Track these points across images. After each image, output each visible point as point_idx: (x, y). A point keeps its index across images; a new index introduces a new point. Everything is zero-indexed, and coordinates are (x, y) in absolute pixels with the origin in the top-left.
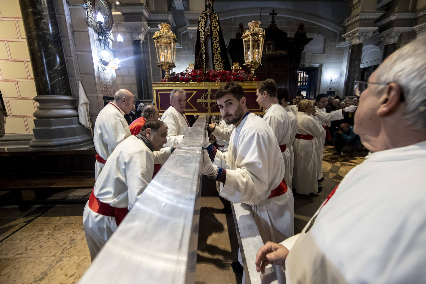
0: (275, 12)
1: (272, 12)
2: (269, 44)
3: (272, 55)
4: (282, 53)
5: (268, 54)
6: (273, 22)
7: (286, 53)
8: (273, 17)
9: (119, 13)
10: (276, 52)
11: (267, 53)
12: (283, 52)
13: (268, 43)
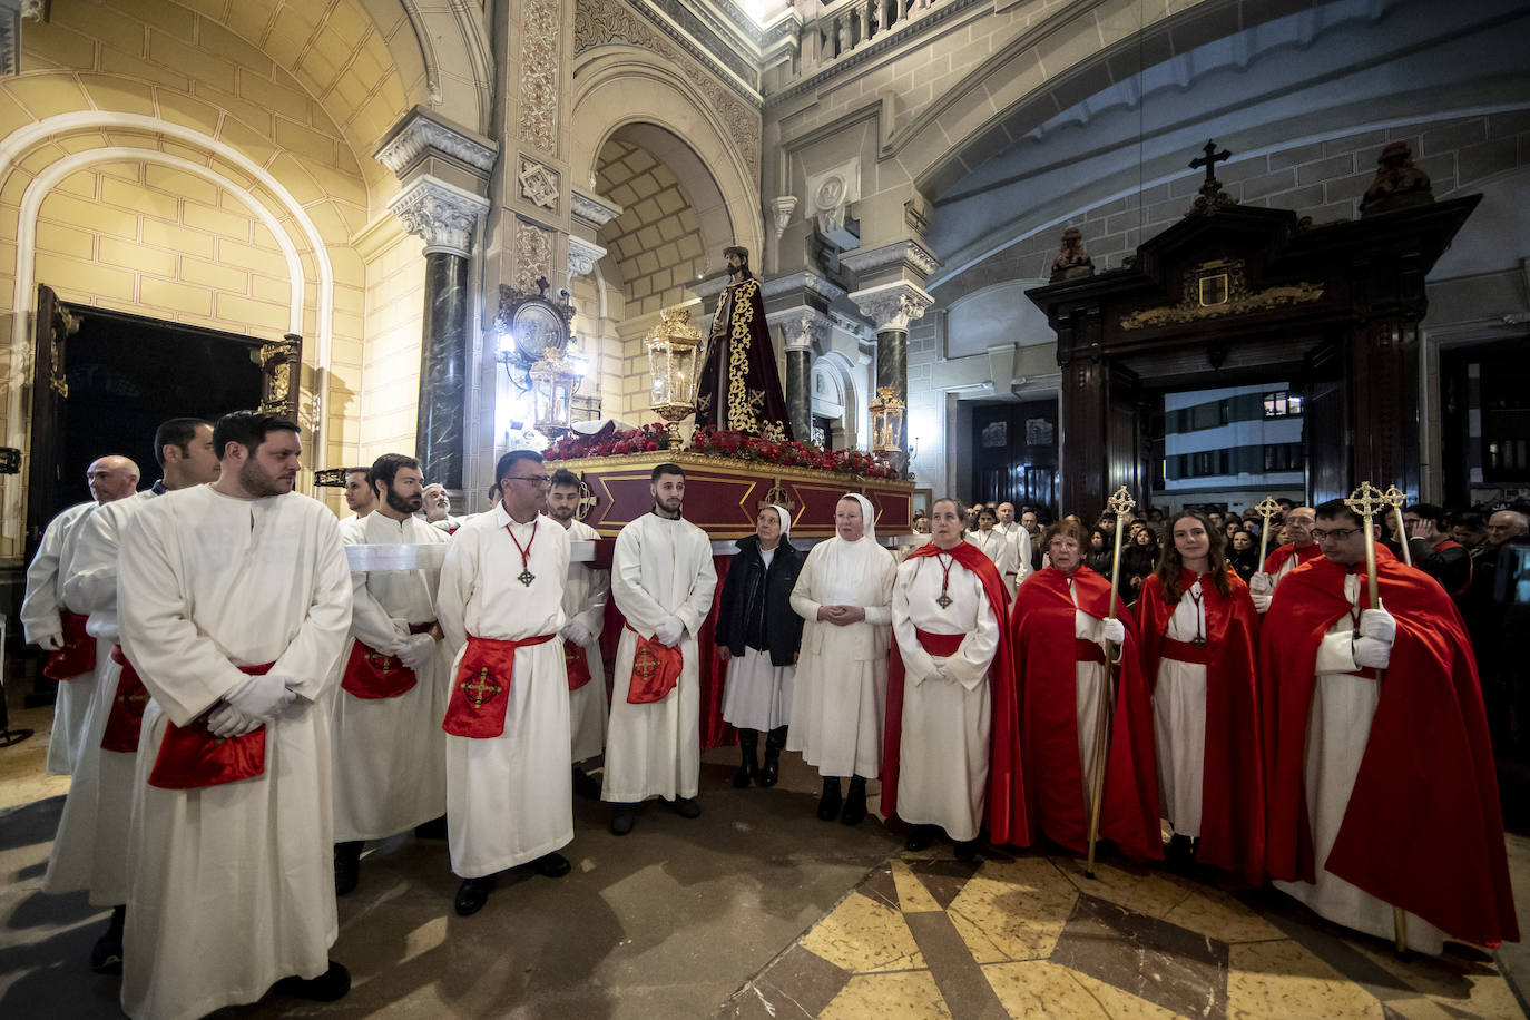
0: (1216, 152)
1: (1203, 155)
2: (1214, 272)
3: (1232, 313)
4: (1291, 299)
5: (1208, 316)
6: (1211, 186)
7: (1319, 293)
8: (1210, 171)
9: (698, 300)
10: (1256, 297)
11: (1202, 313)
12: (1298, 293)
13: (1207, 271)
